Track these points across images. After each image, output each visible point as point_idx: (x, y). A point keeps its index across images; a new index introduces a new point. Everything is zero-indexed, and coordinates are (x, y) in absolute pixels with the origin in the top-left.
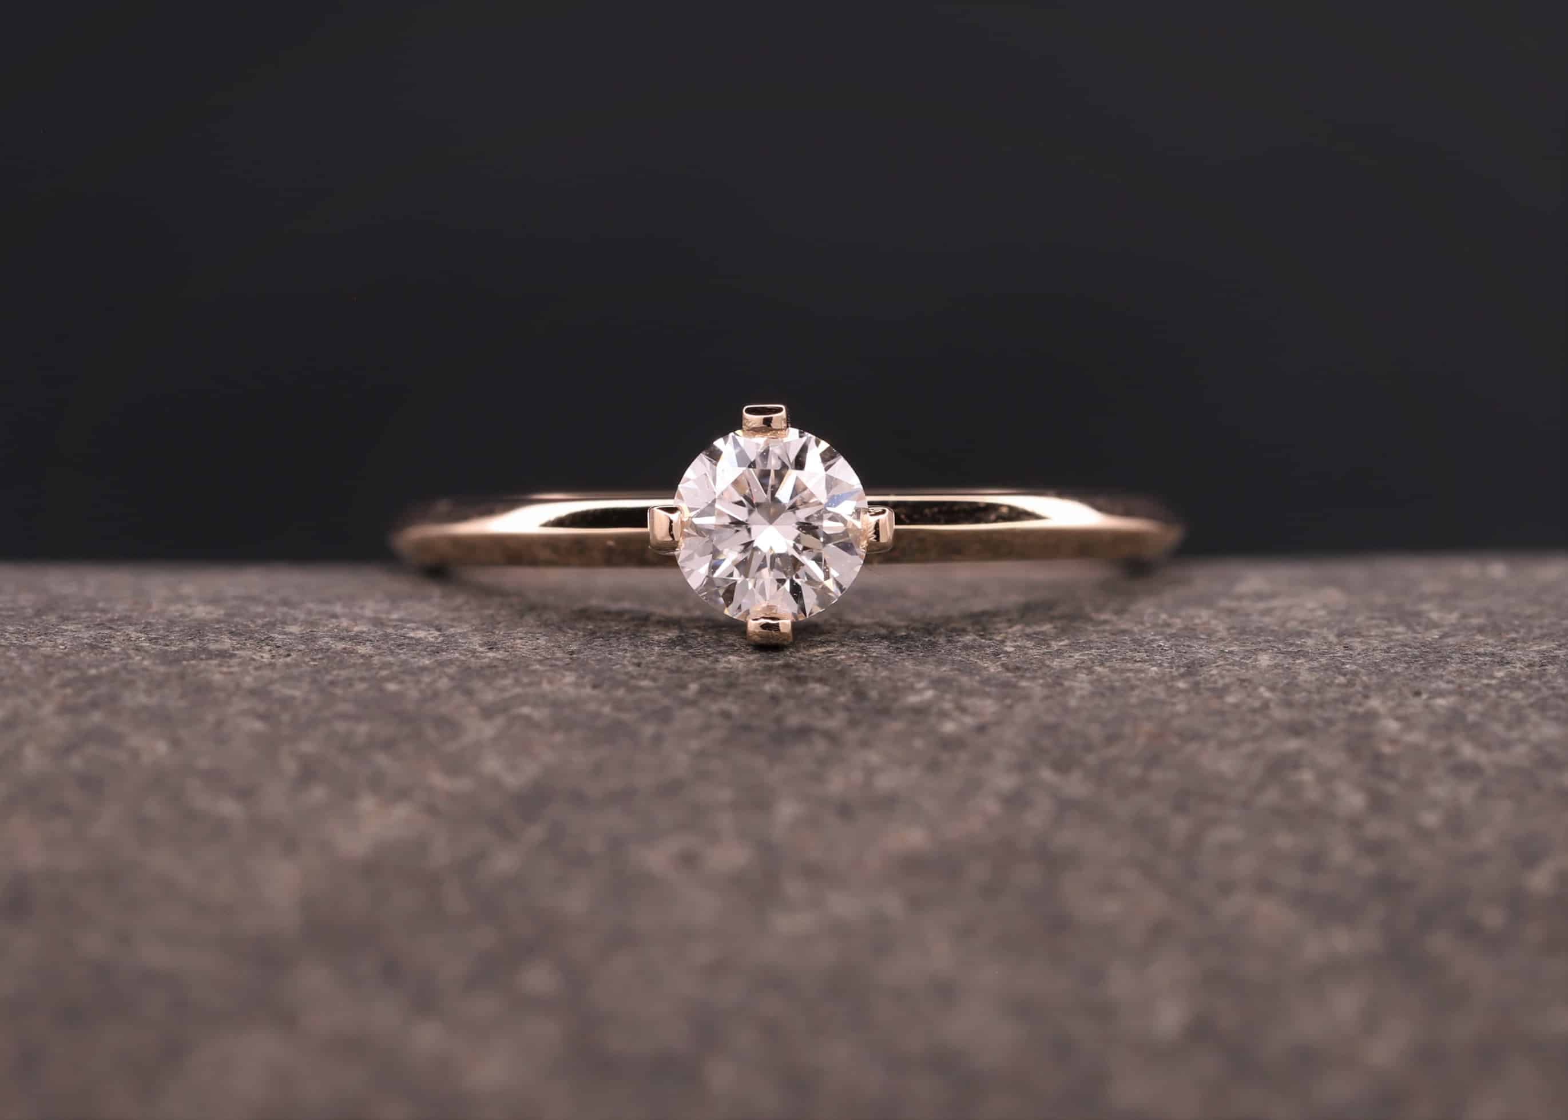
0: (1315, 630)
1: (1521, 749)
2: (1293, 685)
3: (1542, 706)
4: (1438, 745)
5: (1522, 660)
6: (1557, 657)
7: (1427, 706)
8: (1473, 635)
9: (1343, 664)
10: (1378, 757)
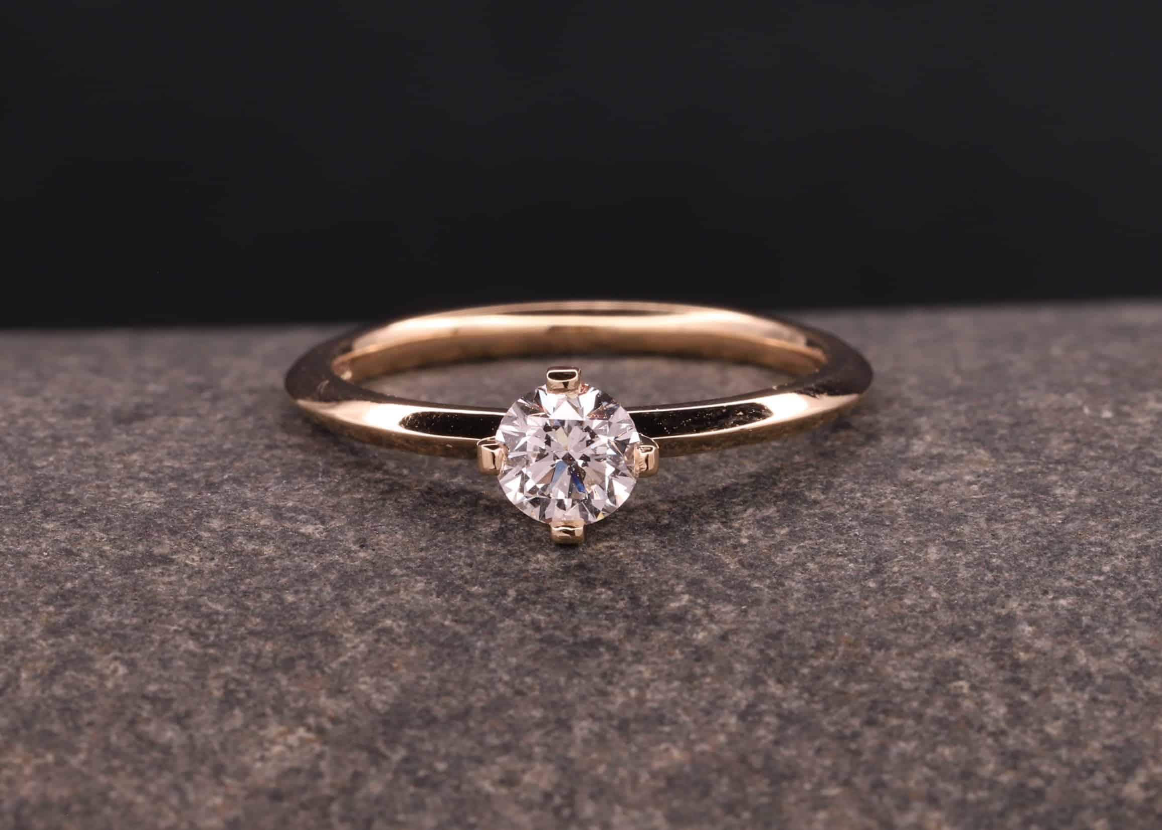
0: (971, 514)
1: (1122, 654)
2: (954, 584)
3: (1137, 606)
4: (1061, 652)
5: (1122, 551)
6: (1148, 547)
7: (1052, 607)
8: (1087, 519)
9: (991, 557)
10: (1017, 665)
